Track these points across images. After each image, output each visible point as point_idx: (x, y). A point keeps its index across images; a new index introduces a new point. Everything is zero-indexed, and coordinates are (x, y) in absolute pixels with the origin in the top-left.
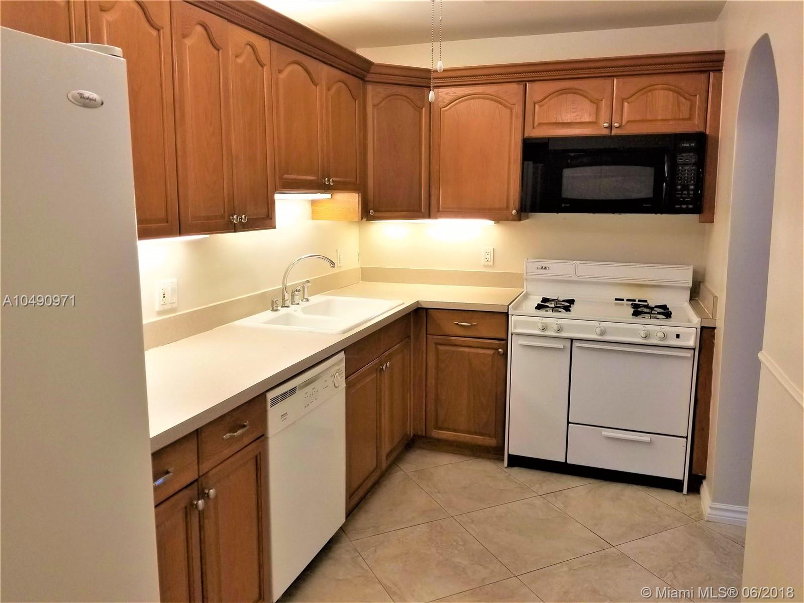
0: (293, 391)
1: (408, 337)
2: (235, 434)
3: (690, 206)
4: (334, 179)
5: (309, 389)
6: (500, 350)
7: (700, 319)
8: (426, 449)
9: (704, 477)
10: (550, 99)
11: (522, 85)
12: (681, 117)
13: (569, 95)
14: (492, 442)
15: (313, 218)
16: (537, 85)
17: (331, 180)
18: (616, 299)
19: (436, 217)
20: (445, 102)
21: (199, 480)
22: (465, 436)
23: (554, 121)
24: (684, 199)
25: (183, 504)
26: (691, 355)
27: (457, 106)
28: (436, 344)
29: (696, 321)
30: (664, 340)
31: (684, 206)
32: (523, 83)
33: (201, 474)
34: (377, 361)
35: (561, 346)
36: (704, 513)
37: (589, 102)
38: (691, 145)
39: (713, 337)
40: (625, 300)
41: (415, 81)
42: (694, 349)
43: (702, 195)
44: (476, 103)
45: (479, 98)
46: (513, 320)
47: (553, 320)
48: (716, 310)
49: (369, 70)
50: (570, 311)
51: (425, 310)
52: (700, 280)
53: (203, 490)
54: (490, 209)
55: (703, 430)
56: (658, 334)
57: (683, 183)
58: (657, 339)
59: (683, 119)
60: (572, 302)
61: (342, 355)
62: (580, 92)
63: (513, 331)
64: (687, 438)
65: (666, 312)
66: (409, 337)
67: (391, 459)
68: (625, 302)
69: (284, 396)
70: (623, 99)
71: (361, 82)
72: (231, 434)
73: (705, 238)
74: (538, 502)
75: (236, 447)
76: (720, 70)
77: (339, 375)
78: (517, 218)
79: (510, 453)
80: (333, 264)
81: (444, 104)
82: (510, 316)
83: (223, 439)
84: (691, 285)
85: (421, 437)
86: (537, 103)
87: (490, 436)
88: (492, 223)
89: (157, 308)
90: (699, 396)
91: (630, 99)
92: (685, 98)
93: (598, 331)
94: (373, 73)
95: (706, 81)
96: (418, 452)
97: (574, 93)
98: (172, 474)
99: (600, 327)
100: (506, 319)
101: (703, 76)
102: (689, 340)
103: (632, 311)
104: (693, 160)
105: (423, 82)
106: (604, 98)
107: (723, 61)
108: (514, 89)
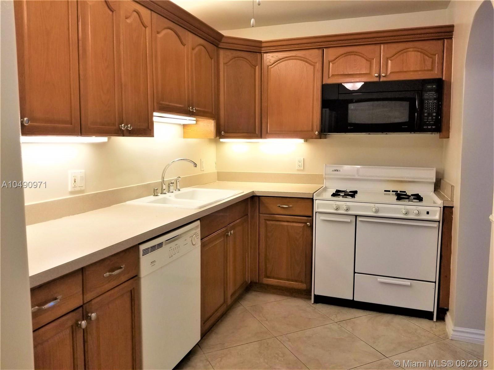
0: (160, 245)
2: (113, 273)
3: (434, 127)
4: (196, 108)
5: (173, 245)
6: (308, 224)
7: (443, 201)
8: (259, 291)
9: (448, 310)
10: (339, 59)
11: (321, 51)
12: (426, 69)
13: (352, 56)
14: (303, 286)
15: (184, 137)
16: (331, 51)
17: (194, 109)
18: (385, 191)
19: (265, 138)
20: (271, 62)
21: (84, 306)
23: (342, 73)
24: (429, 123)
25: (70, 323)
26: (437, 226)
27: (279, 64)
28: (265, 220)
29: (440, 202)
30: (419, 215)
31: (429, 127)
32: (322, 49)
33: (85, 302)
34: (224, 229)
35: (349, 220)
36: (449, 334)
37: (365, 60)
38: (434, 86)
39: (452, 213)
40: (391, 191)
41: (251, 49)
42: (439, 222)
43: (441, 120)
44: (291, 63)
45: (293, 59)
46: (316, 203)
47: (343, 203)
48: (454, 195)
49: (221, 41)
50: (354, 197)
51: (258, 197)
52: (441, 178)
53: (88, 313)
54: (301, 131)
55: (447, 277)
56: (415, 212)
57: (428, 112)
58: (414, 215)
59: (428, 70)
60: (356, 192)
61: (198, 222)
62: (360, 54)
63: (317, 210)
64: (435, 282)
65: (418, 198)
66: (247, 215)
67: (234, 298)
68: (391, 193)
69: (153, 248)
70: (388, 58)
71: (216, 48)
72: (110, 273)
73: (443, 148)
74: (335, 327)
75: (114, 283)
76: (451, 38)
77: (196, 236)
78: (319, 137)
79: (315, 294)
80: (195, 165)
81: (271, 64)
82: (314, 201)
83: (103, 276)
84: (434, 181)
85: (256, 283)
86: (331, 62)
87: (302, 282)
88: (302, 141)
89: (70, 189)
90: (443, 254)
91: (392, 58)
92: (429, 57)
93: (374, 210)
94: (223, 43)
95: (442, 45)
96: (254, 293)
97: (355, 55)
98: (59, 300)
99: (375, 207)
100: (312, 203)
101: (440, 42)
102: (435, 215)
103: (396, 197)
104: (435, 97)
105: (256, 49)
106: (375, 58)
107: (453, 31)
108: (316, 53)
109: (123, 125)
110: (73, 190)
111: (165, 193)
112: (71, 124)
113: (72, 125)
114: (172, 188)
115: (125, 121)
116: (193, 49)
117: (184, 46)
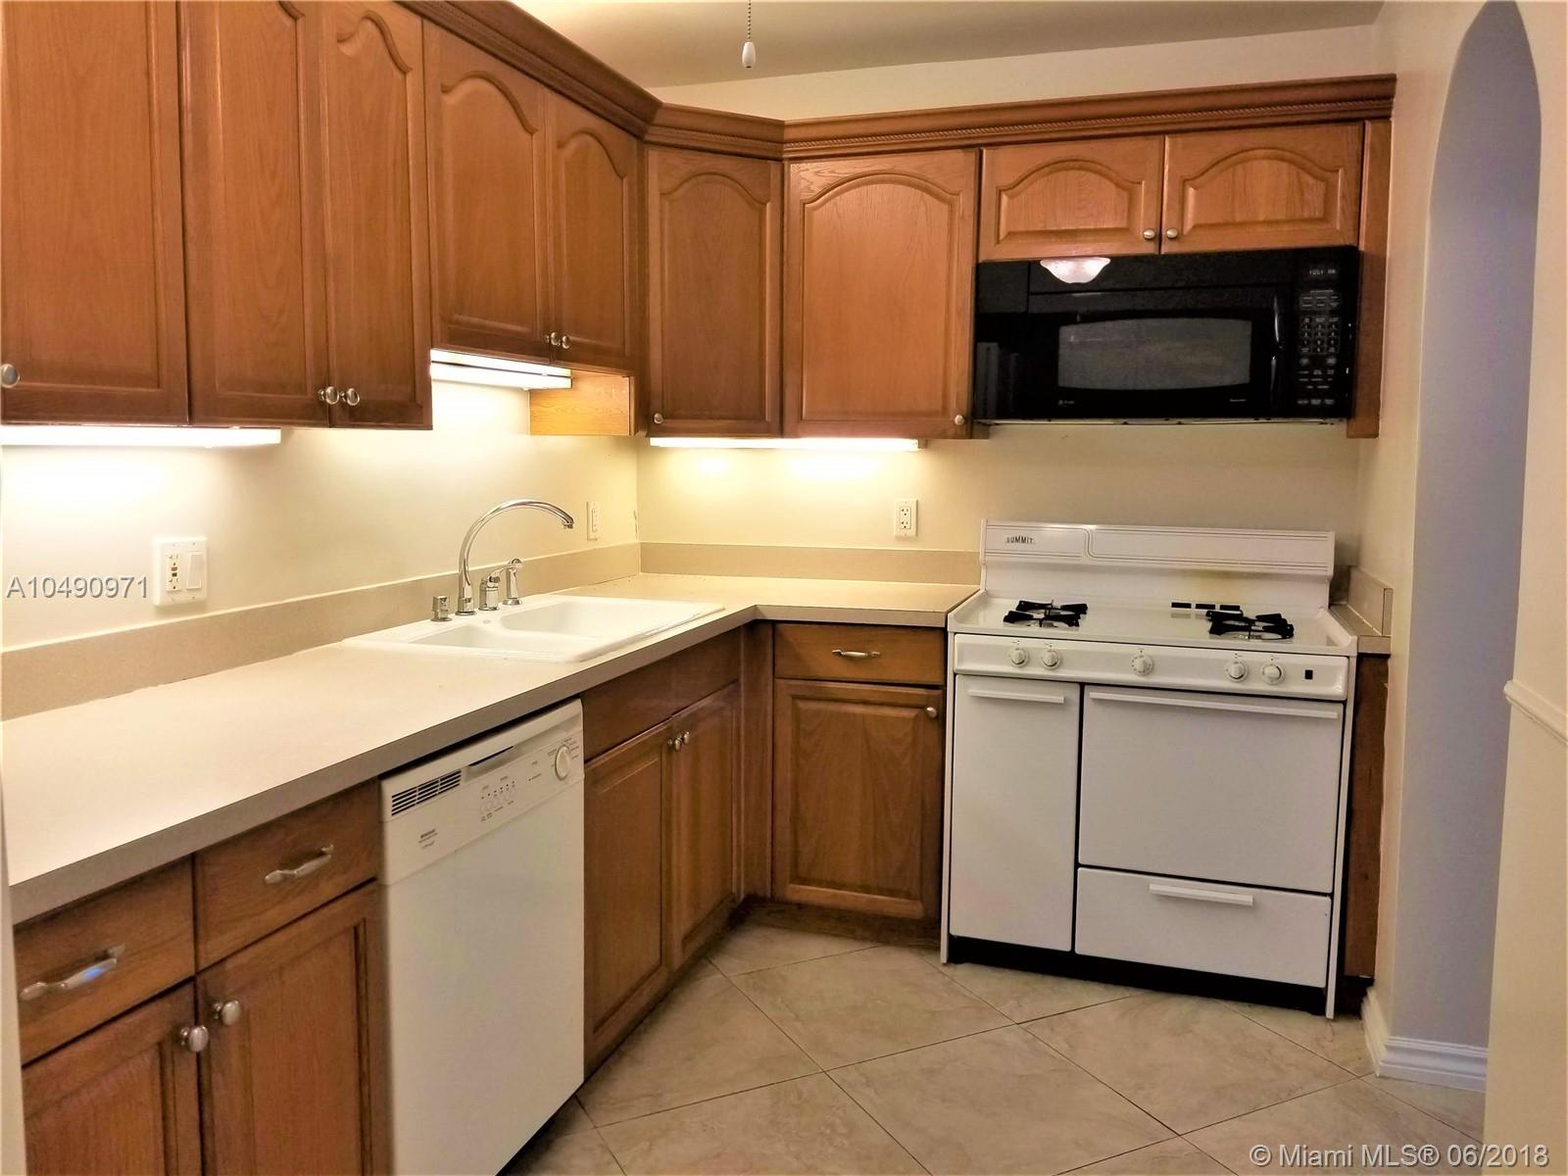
0: (451, 780)
1: (733, 682)
2: (295, 872)
3: (1329, 402)
4: (571, 338)
5: (492, 778)
6: (929, 709)
7: (1356, 637)
8: (773, 926)
9: (1370, 982)
10: (1032, 183)
11: (974, 155)
12: (1306, 216)
13: (1071, 172)
14: (914, 909)
15: (534, 431)
16: (1005, 155)
17: (564, 339)
18: (1175, 605)
19: (795, 434)
20: (812, 191)
21: (199, 980)
22: (856, 897)
23: (1040, 227)
24: (1315, 387)
25: (153, 1035)
26: (1339, 715)
27: (837, 199)
28: (794, 697)
29: (1347, 642)
31: (1316, 402)
32: (977, 149)
33: (203, 965)
34: (661, 728)
35: (1060, 699)
36: (1374, 1060)
37: (1113, 187)
39: (1384, 674)
40: (1193, 606)
41: (747, 146)
42: (1344, 703)
43: (1353, 377)
44: (878, 192)
45: (882, 182)
46: (956, 642)
47: (1041, 642)
48: (1391, 618)
49: (653, 119)
50: (1077, 625)
51: (770, 625)
52: (1349, 564)
53: (210, 1004)
54: (910, 414)
55: (1367, 877)
56: (1267, 671)
57: (1312, 353)
59: (1312, 220)
60: (1081, 609)
61: (576, 707)
62: (1093, 166)
63: (957, 667)
64: (1331, 895)
65: (1280, 627)
66: (736, 681)
67: (693, 946)
68: (1193, 610)
69: (428, 790)
70: (1185, 181)
71: (634, 143)
72: (286, 872)
73: (1357, 471)
74: (1012, 1037)
75: (300, 905)
76: (1387, 118)
77: (569, 752)
78: (964, 433)
79: (953, 932)
80: (569, 522)
81: (810, 196)
82: (950, 636)
83: (264, 880)
84: (1330, 572)
85: (764, 899)
86: (1005, 190)
87: (908, 896)
88: (912, 444)
89: (158, 597)
91: (1198, 180)
92: (1315, 177)
93: (1138, 664)
94: (657, 125)
95: (1357, 141)
97: (1081, 168)
98: (115, 960)
99: (1141, 656)
100: (942, 644)
101: (1352, 130)
102: (1332, 682)
103: (1209, 625)
104: (1334, 305)
105: (765, 148)
106: (1144, 179)
107: (1393, 96)
108: (957, 162)
109: (329, 390)
110: (169, 600)
111: (472, 613)
112: (159, 387)
113: (160, 390)
114: (492, 597)
115: (336, 376)
116: (561, 145)
117: (532, 134)
